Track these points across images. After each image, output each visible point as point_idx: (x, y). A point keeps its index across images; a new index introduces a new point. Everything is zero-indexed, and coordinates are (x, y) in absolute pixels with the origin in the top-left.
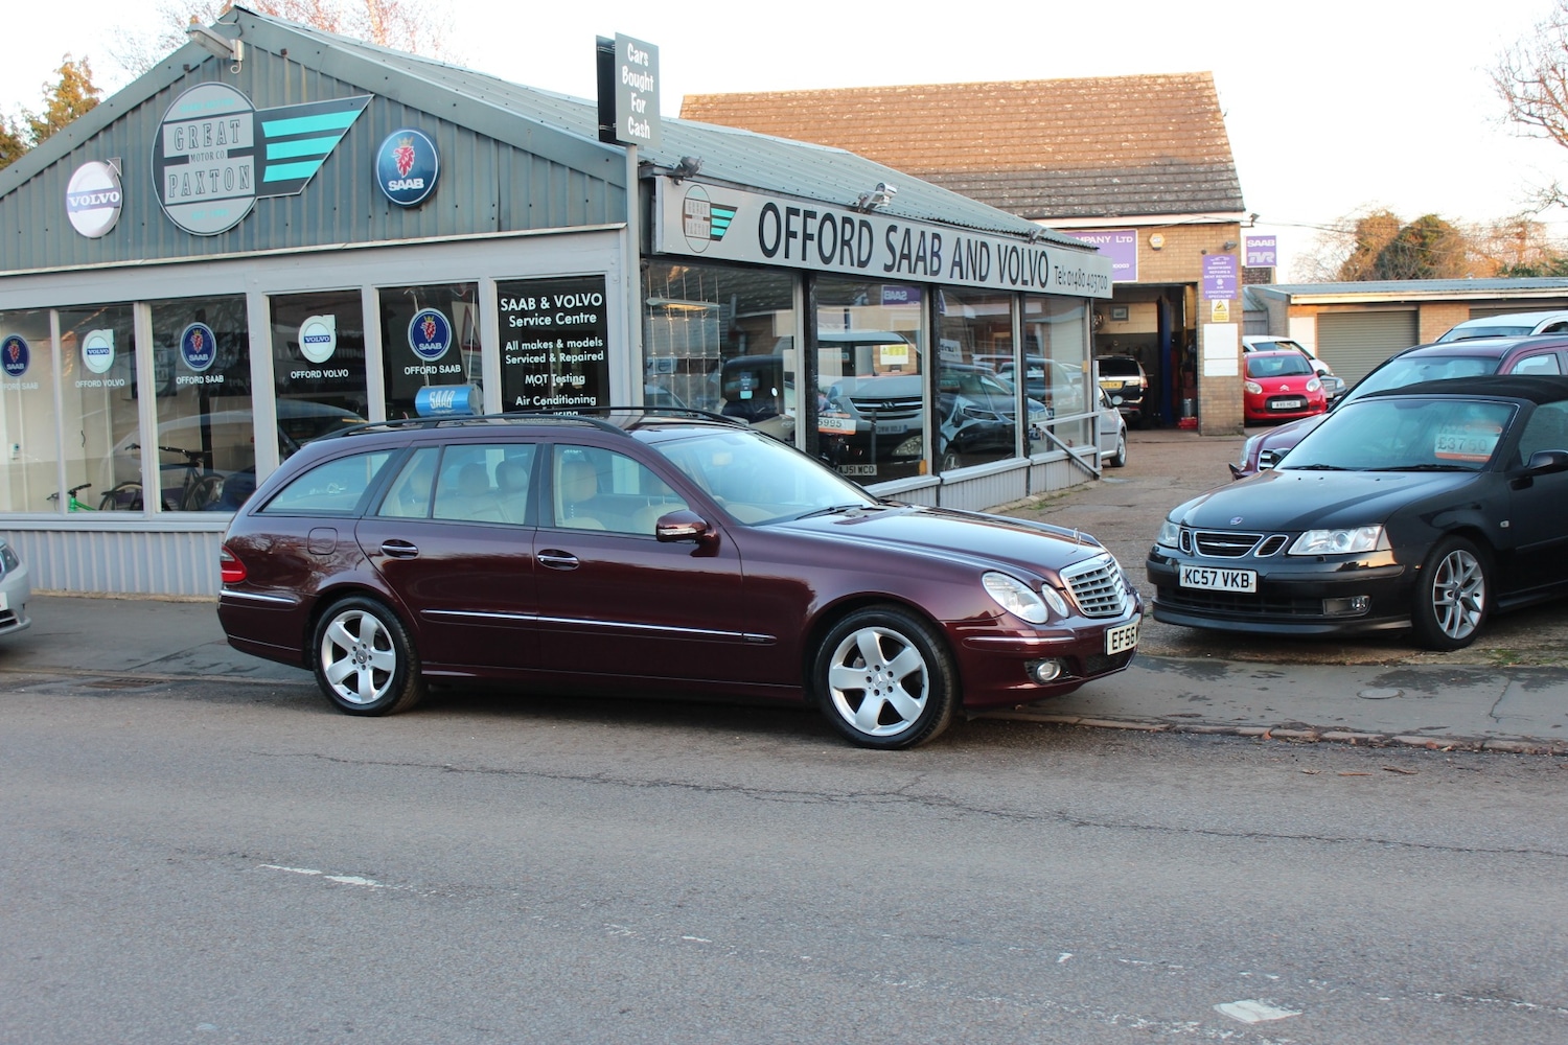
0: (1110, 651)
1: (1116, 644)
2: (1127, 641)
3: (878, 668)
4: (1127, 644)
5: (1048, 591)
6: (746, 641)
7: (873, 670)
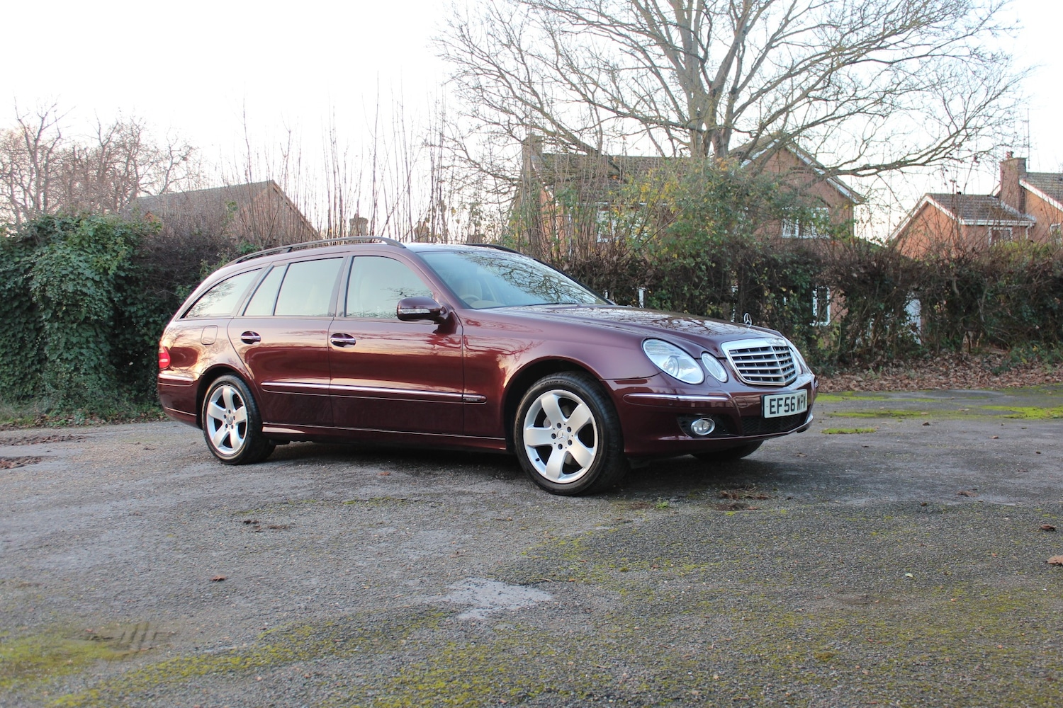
0: (767, 415)
1: (773, 410)
2: (787, 408)
3: (559, 426)
4: (786, 411)
5: (708, 359)
6: (465, 400)
7: (556, 428)
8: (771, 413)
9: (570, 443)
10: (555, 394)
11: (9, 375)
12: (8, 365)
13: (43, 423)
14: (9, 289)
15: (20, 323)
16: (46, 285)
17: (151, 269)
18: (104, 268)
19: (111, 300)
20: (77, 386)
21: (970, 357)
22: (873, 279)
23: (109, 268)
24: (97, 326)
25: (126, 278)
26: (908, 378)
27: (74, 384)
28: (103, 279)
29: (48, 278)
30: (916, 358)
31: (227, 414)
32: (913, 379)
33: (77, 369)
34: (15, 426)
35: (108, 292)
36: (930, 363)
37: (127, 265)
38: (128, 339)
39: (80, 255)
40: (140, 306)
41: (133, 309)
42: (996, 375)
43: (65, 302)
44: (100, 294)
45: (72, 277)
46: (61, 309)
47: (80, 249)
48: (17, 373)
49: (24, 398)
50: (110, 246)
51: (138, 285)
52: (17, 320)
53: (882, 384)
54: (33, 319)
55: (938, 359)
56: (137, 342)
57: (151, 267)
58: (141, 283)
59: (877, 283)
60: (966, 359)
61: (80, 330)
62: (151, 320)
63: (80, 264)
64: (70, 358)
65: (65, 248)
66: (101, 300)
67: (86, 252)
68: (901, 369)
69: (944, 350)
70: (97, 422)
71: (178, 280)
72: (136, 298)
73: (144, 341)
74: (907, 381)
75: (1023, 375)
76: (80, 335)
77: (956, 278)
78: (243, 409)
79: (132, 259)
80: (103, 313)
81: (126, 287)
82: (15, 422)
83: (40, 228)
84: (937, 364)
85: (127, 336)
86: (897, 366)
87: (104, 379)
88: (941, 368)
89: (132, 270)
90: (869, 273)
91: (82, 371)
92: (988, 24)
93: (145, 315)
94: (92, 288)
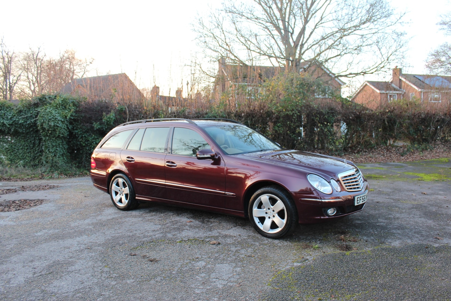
0: (356, 204)
2: (363, 200)
4: (362, 202)
5: (333, 182)
6: (226, 195)
7: (268, 210)
8: (358, 203)
9: (274, 216)
10: (267, 196)
11: (29, 157)
12: (28, 153)
13: (42, 178)
14: (29, 124)
15: (33, 137)
16: (43, 123)
17: (83, 116)
18: (65, 116)
19: (68, 128)
20: (55, 162)
21: (391, 148)
22: (357, 119)
23: (67, 116)
24: (63, 138)
25: (74, 119)
26: (371, 157)
27: (54, 162)
28: (65, 120)
29: (44, 120)
30: (371, 148)
31: (120, 190)
32: (372, 158)
33: (55, 156)
34: (32, 179)
35: (67, 125)
36: (377, 150)
37: (74, 114)
38: (75, 143)
39: (56, 111)
40: (79, 130)
41: (76, 131)
42: (402, 156)
43: (50, 130)
44: (64, 126)
45: (53, 120)
46: (49, 132)
47: (56, 109)
48: (32, 156)
49: (35, 166)
50: (67, 107)
51: (78, 122)
52: (32, 136)
53: (361, 160)
54: (38, 135)
55: (380, 149)
56: (78, 144)
57: (83, 115)
58: (79, 121)
59: (358, 120)
60: (390, 149)
61: (56, 140)
62: (83, 136)
63: (56, 114)
64: (52, 151)
65: (50, 108)
66: (64, 129)
67: (58, 109)
68: (367, 153)
69: (382, 145)
70: (63, 177)
71: (94, 120)
72: (78, 127)
73: (81, 144)
74: (370, 159)
75: (412, 156)
76: (56, 142)
77: (387, 118)
78: (127, 188)
79: (76, 112)
80: (65, 133)
81: (74, 123)
82: (32, 177)
83: (40, 99)
84: (379, 150)
85: (74, 142)
86: (366, 152)
87: (65, 159)
88: (381, 153)
89: (76, 116)
90: (356, 117)
91: (57, 156)
92: (400, 21)
93: (81, 134)
94: (61, 124)
